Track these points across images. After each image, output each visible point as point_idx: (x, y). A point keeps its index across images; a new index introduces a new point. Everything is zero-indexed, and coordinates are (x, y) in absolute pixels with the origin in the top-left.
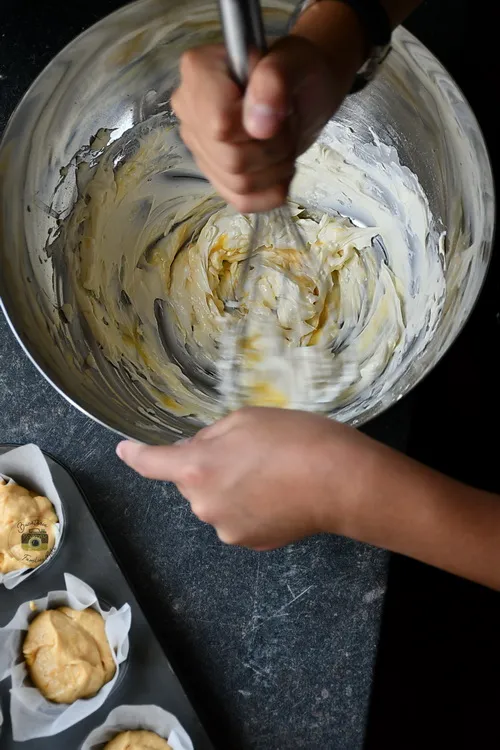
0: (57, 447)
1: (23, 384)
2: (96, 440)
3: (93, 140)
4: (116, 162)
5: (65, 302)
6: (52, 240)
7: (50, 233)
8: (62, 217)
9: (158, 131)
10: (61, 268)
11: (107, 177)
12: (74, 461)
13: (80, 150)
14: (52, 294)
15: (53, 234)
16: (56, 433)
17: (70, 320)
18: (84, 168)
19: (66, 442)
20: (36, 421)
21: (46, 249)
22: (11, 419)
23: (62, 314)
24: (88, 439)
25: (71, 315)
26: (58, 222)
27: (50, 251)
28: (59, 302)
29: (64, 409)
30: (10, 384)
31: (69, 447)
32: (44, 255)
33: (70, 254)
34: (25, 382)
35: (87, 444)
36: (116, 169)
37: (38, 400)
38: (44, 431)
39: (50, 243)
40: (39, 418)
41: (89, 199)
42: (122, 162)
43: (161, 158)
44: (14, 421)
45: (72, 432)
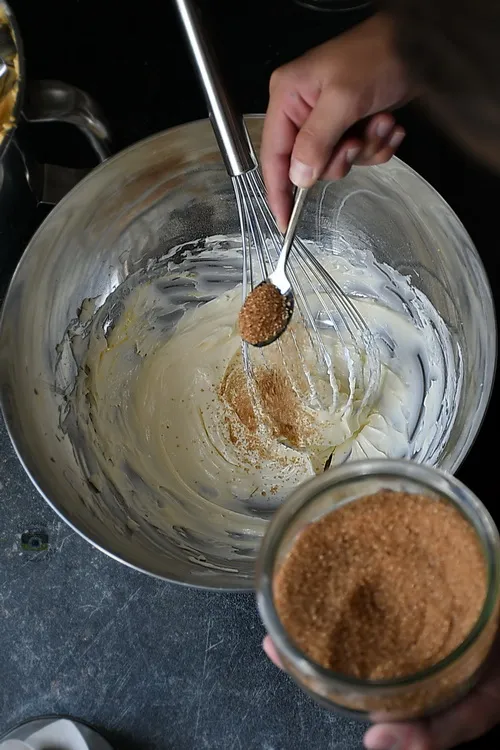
0: (91, 709)
1: (49, 647)
2: (129, 697)
3: (79, 312)
4: (105, 328)
5: (91, 473)
6: (64, 416)
7: (60, 410)
8: (67, 393)
9: (138, 288)
10: (79, 441)
11: (100, 344)
12: (110, 722)
13: (70, 326)
14: (78, 469)
15: (63, 411)
16: (88, 695)
17: (100, 489)
18: (78, 340)
19: (99, 702)
20: (67, 685)
21: (60, 427)
22: (42, 686)
23: (92, 485)
24: (121, 696)
25: (100, 483)
26: (65, 398)
27: (65, 428)
28: (85, 473)
29: (93, 669)
30: (35, 650)
31: (102, 707)
32: (60, 433)
33: (84, 426)
34: (51, 645)
35: (121, 702)
36: (108, 335)
37: (66, 663)
38: (76, 693)
39: (63, 419)
40: (71, 681)
41: (88, 370)
42: (112, 327)
43: (147, 314)
44: (45, 688)
45: (104, 691)
